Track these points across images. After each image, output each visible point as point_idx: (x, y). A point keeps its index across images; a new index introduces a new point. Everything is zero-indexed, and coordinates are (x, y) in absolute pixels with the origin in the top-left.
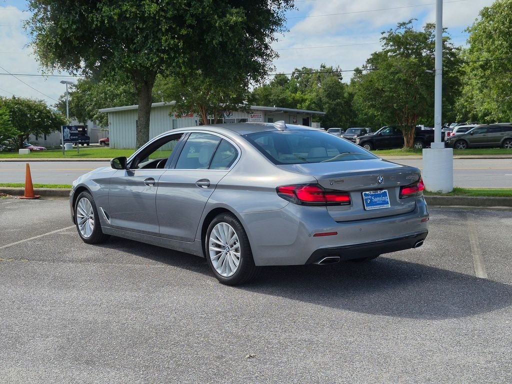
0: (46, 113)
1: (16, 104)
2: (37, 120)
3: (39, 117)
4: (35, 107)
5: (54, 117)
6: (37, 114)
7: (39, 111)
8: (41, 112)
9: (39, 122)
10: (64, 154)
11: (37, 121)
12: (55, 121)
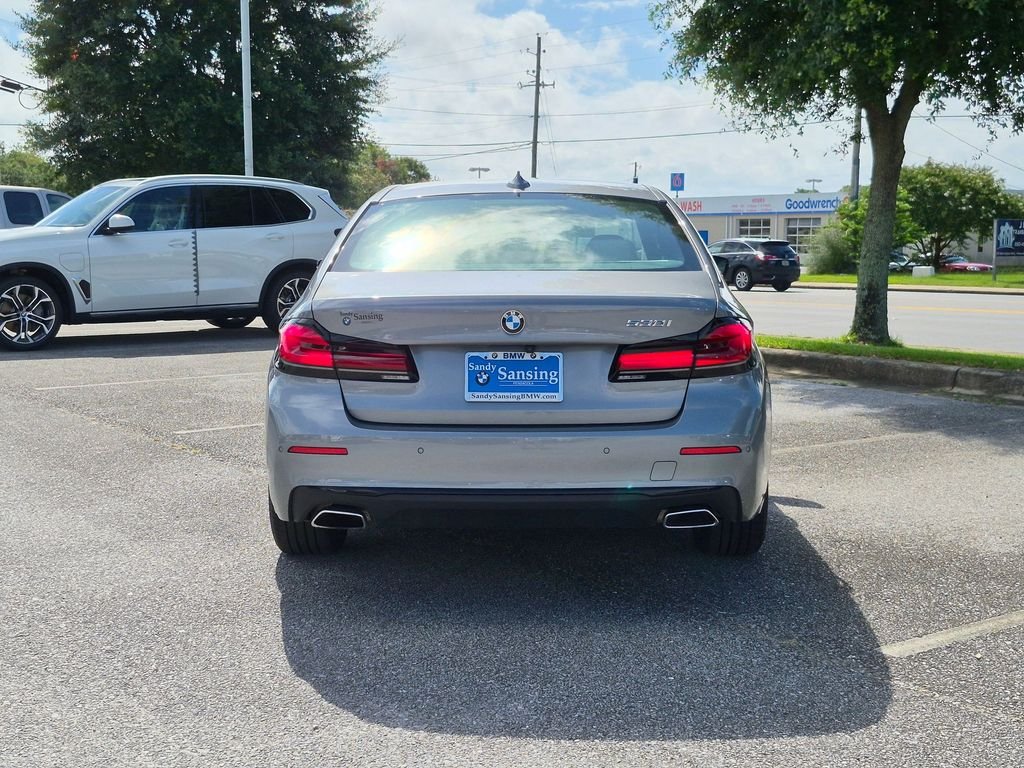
0: (987, 195)
1: (929, 175)
2: (964, 208)
3: (971, 200)
4: (967, 182)
5: (1003, 203)
6: (968, 196)
7: (972, 189)
8: (977, 192)
9: (969, 212)
10: (995, 279)
11: (966, 211)
12: (1004, 212)
